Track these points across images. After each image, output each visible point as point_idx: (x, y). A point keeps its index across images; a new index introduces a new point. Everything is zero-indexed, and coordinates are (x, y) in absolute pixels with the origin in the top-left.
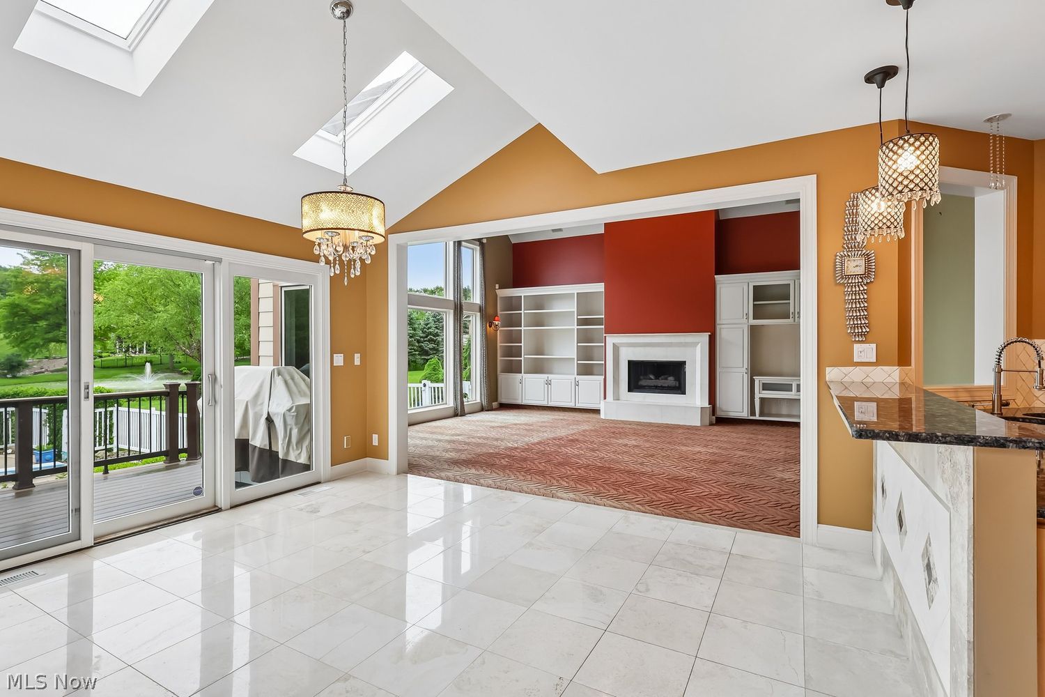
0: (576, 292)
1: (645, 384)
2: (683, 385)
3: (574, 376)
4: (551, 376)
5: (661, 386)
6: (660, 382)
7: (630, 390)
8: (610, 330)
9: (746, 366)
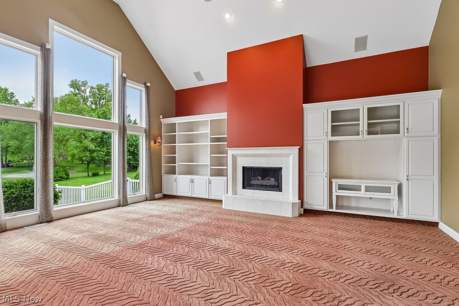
0: (209, 119)
1: (254, 183)
2: (280, 185)
3: (208, 177)
4: (194, 177)
5: (265, 185)
6: (265, 182)
7: (244, 187)
8: (230, 146)
9: (326, 171)
